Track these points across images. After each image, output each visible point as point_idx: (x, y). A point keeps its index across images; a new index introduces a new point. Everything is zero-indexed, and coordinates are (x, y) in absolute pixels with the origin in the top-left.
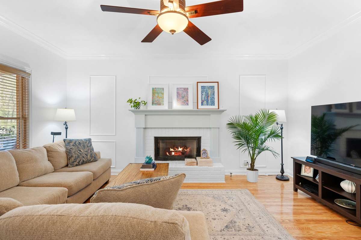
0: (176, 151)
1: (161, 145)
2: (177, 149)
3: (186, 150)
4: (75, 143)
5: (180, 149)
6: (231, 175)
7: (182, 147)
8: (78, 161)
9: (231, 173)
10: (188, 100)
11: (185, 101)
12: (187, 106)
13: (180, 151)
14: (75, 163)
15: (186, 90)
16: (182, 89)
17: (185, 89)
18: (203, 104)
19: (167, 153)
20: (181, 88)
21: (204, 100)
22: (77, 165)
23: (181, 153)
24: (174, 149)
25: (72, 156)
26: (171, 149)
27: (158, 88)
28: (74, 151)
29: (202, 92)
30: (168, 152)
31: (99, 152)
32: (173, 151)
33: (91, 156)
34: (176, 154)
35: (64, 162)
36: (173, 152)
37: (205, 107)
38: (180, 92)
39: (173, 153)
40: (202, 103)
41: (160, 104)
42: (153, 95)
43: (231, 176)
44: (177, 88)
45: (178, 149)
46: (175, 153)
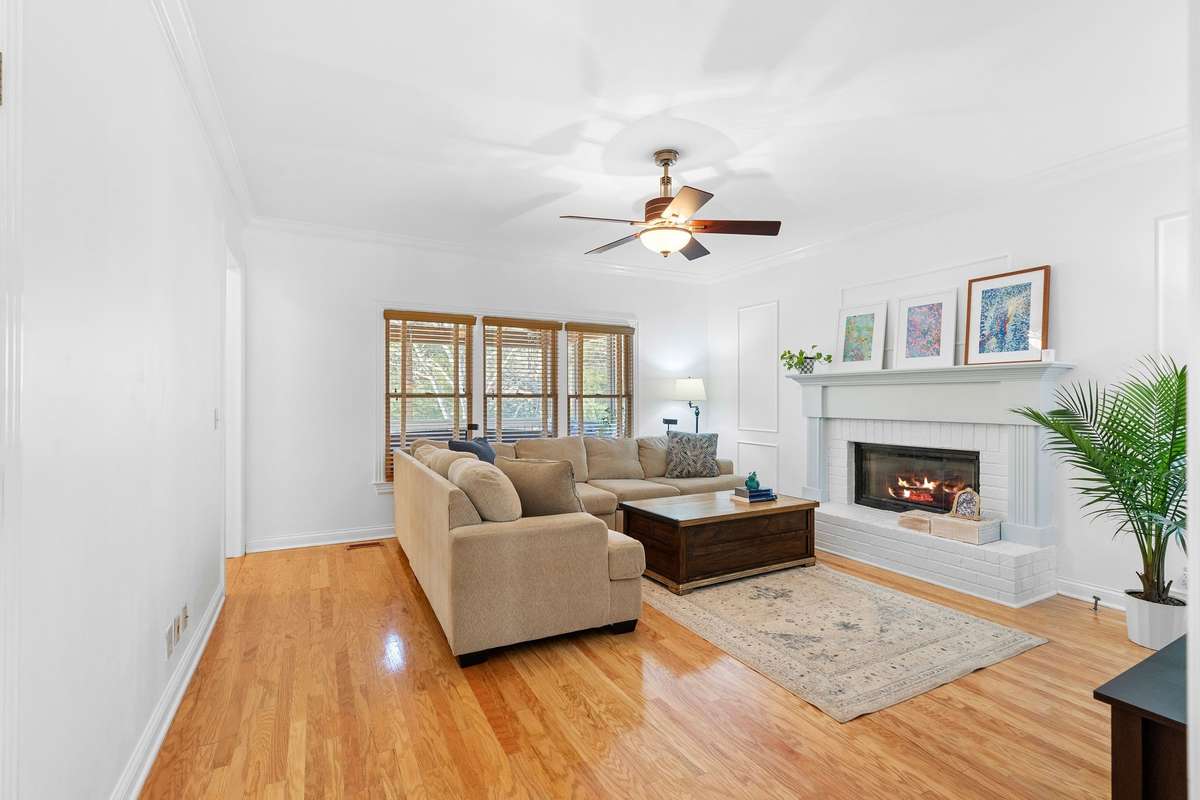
0: (916, 489)
1: (873, 466)
2: (918, 484)
3: (947, 490)
4: (681, 439)
5: (929, 485)
6: (1096, 604)
7: (934, 481)
8: (679, 470)
9: (1097, 599)
10: (939, 341)
11: (929, 342)
12: (937, 357)
13: (926, 489)
14: (676, 473)
15: (935, 309)
16: (925, 309)
17: (931, 307)
18: (986, 346)
19: (890, 491)
20: (920, 307)
21: (990, 335)
22: (677, 477)
23: (932, 496)
24: (908, 481)
25: (672, 461)
26: (900, 480)
27: (860, 316)
28: (676, 451)
29: (984, 311)
30: (894, 489)
31: (732, 463)
32: (907, 486)
33: (704, 465)
34: (914, 498)
35: (659, 467)
36: (908, 489)
37: (995, 357)
38: (918, 318)
39: (907, 494)
40: (982, 344)
41: (861, 358)
42: (846, 336)
43: (1095, 609)
44: (910, 309)
45: (922, 483)
46: (912, 494)
